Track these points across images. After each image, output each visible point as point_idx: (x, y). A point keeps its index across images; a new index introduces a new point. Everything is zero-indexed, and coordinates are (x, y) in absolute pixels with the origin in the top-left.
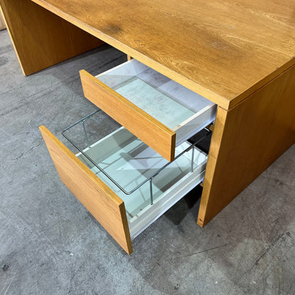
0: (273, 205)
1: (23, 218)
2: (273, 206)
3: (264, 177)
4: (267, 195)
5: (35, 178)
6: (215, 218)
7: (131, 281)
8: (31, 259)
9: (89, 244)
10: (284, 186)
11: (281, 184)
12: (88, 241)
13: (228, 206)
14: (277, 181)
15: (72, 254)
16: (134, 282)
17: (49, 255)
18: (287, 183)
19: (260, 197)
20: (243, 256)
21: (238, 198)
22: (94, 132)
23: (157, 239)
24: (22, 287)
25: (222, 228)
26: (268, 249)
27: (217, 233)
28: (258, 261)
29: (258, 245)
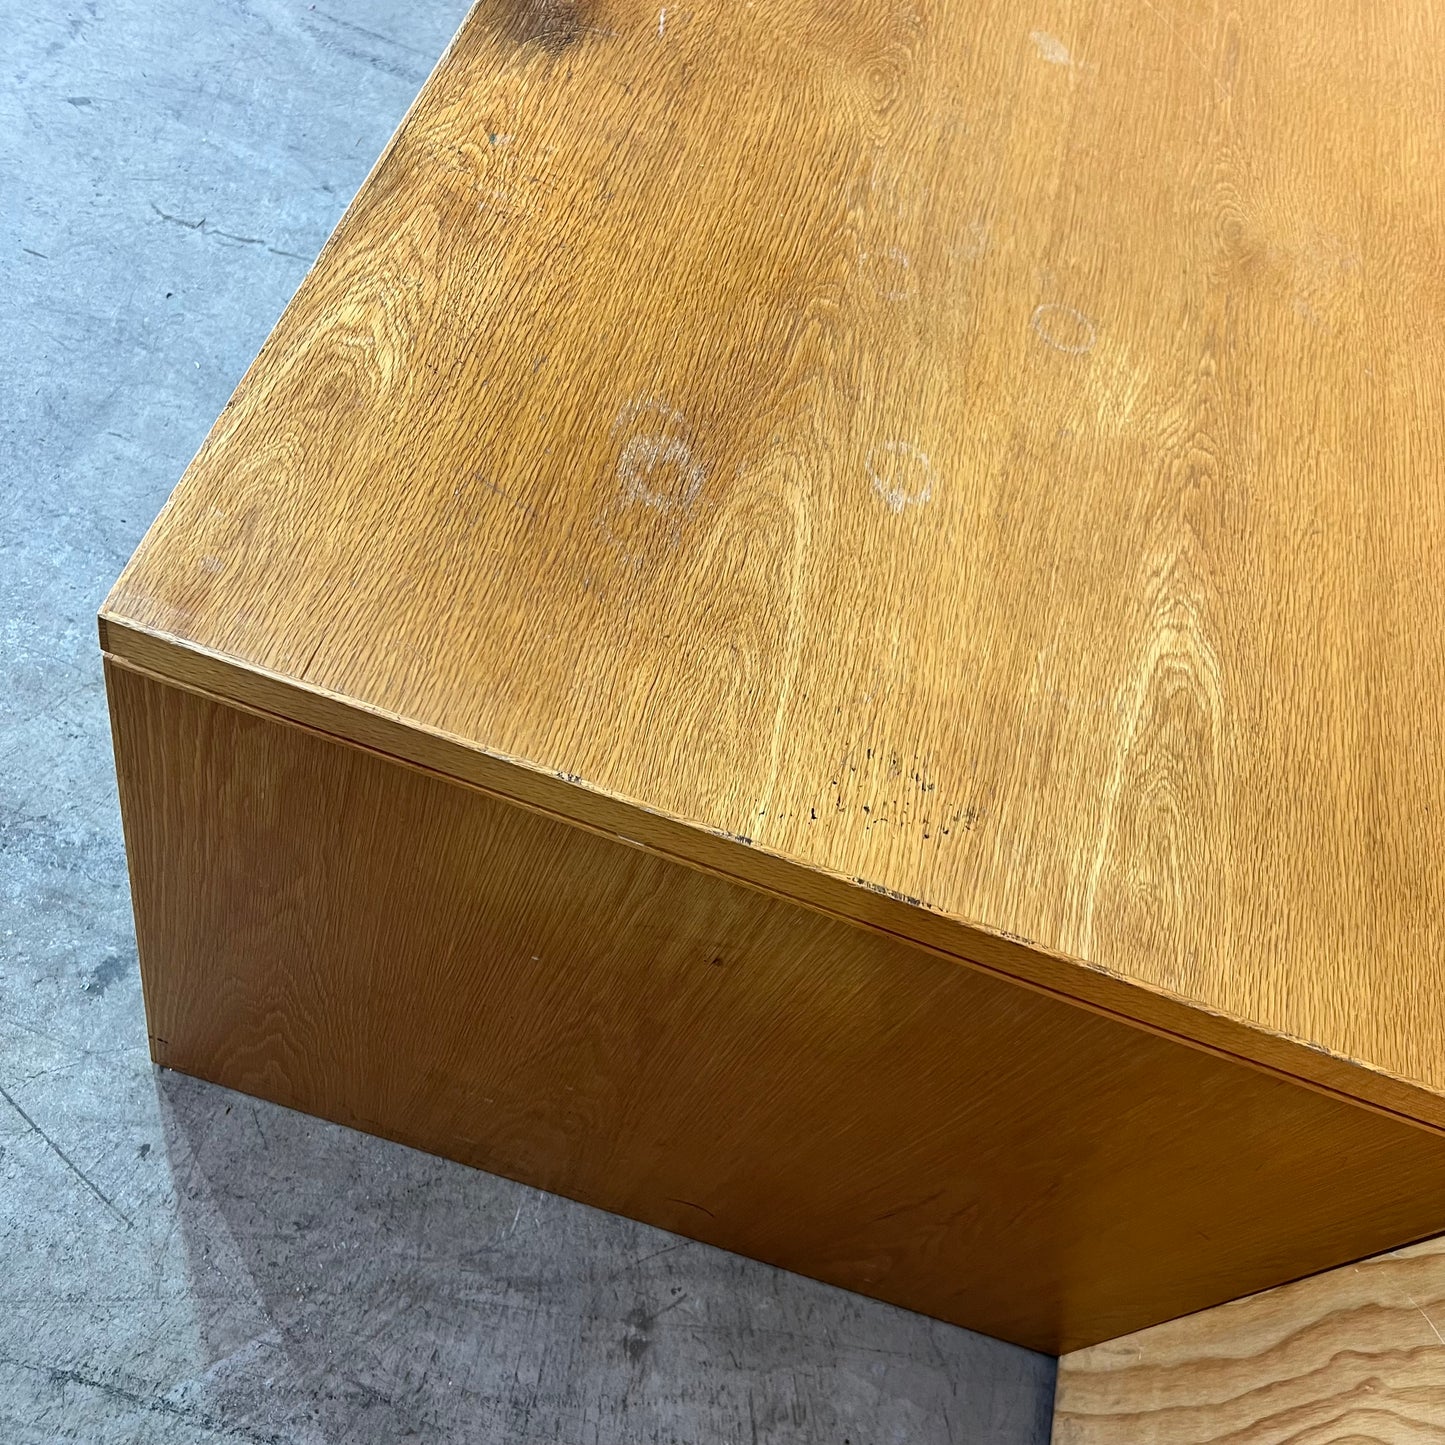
0: (467, 1348)
2: (460, 1350)
3: (634, 1246)
4: (515, 1299)
5: (103, 322)
6: (241, 1099)
10: (624, 1369)
11: (636, 1349)
13: (350, 1136)
14: (646, 1322)
18: (655, 1379)
19: (486, 1267)
20: (76, 1299)
21: (420, 1164)
25: (196, 1150)
26: (168, 1406)
27: (154, 1136)
28: (78, 1379)
29: (172, 1351)
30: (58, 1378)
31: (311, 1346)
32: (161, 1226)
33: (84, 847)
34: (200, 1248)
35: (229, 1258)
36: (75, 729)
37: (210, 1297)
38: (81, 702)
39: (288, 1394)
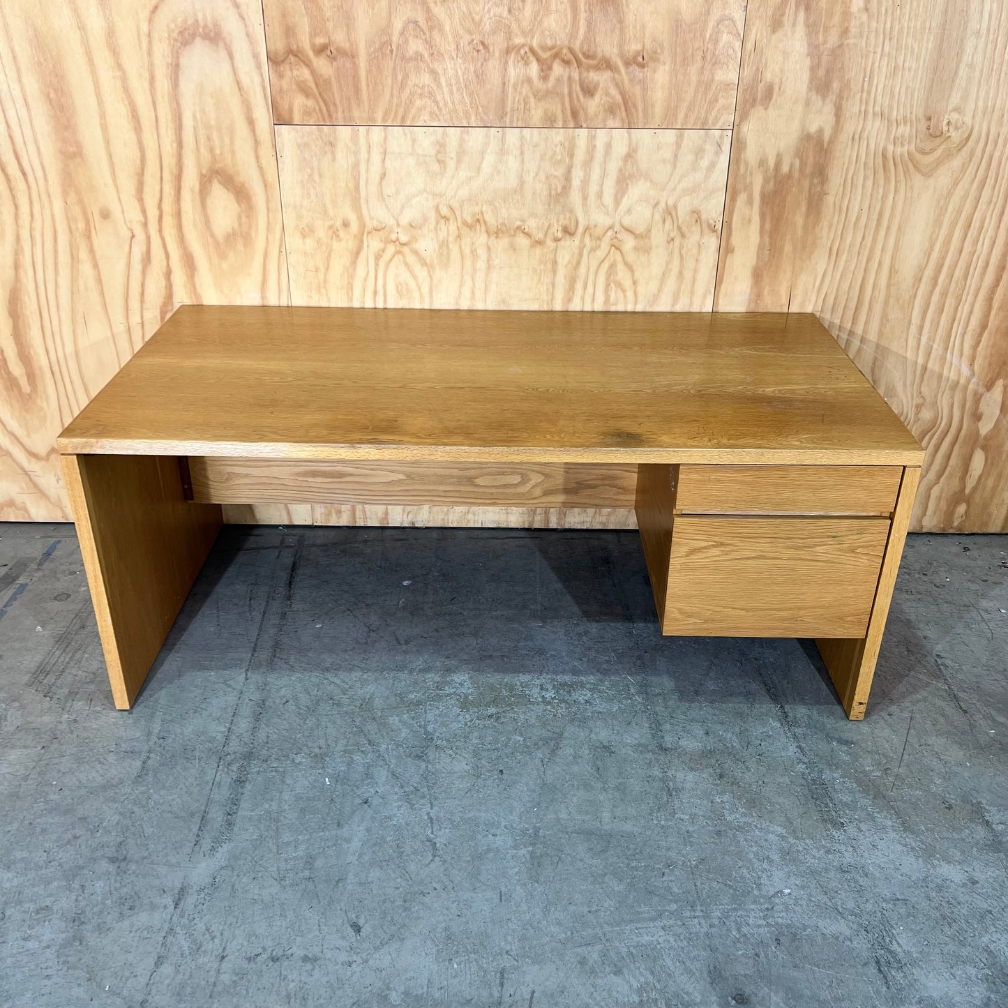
1: (631, 921)
5: (531, 853)
7: (899, 848)
8: (751, 953)
9: (783, 858)
12: (776, 857)
15: (787, 891)
16: (905, 845)
17: (762, 922)
22: (493, 710)
23: (842, 777)
24: (808, 993)
25: (879, 704)
26: (949, 688)
27: (884, 714)
28: (961, 708)
29: (936, 692)
30: (965, 712)
31: (909, 665)
32: (907, 704)
33: (804, 763)
34: (904, 696)
35: (902, 687)
36: (760, 782)
37: (915, 689)
38: (747, 786)
39: (925, 667)
